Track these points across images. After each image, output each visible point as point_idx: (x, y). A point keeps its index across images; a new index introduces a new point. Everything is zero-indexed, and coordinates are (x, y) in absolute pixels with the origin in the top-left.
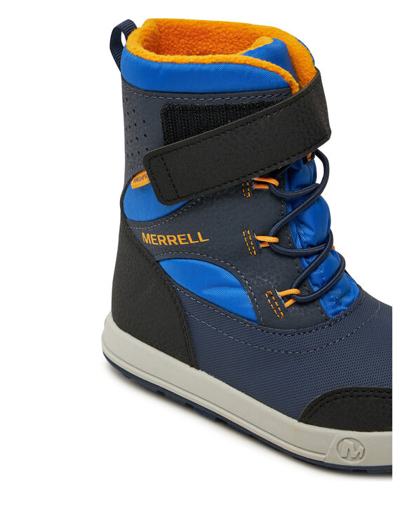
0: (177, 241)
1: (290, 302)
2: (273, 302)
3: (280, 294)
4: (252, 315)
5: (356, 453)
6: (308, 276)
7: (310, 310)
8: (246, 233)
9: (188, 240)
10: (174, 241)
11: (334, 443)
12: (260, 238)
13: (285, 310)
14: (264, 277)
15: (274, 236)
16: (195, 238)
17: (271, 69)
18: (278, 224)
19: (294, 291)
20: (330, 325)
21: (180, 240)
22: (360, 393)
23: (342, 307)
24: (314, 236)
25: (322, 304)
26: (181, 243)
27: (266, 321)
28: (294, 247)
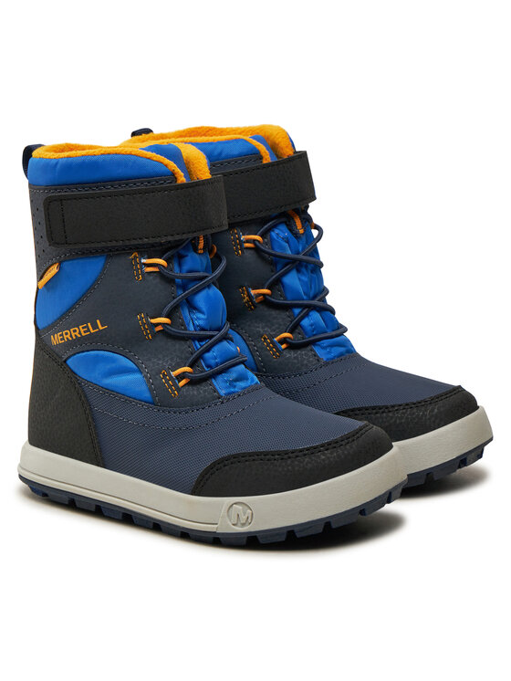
0: (80, 333)
1: (183, 382)
2: (167, 381)
3: (174, 374)
4: (147, 395)
5: (245, 517)
6: (200, 356)
7: (204, 388)
8: (141, 316)
9: (88, 330)
10: (77, 333)
11: (225, 508)
12: (153, 321)
13: (178, 389)
14: (160, 359)
15: (166, 317)
16: (95, 326)
17: (155, 159)
18: (169, 305)
19: (187, 369)
20: (222, 403)
21: (82, 331)
22: (247, 458)
23: (236, 389)
24: (206, 319)
25: (215, 383)
26: (83, 334)
27: (160, 401)
28: (186, 329)
